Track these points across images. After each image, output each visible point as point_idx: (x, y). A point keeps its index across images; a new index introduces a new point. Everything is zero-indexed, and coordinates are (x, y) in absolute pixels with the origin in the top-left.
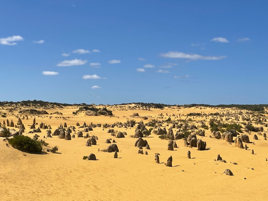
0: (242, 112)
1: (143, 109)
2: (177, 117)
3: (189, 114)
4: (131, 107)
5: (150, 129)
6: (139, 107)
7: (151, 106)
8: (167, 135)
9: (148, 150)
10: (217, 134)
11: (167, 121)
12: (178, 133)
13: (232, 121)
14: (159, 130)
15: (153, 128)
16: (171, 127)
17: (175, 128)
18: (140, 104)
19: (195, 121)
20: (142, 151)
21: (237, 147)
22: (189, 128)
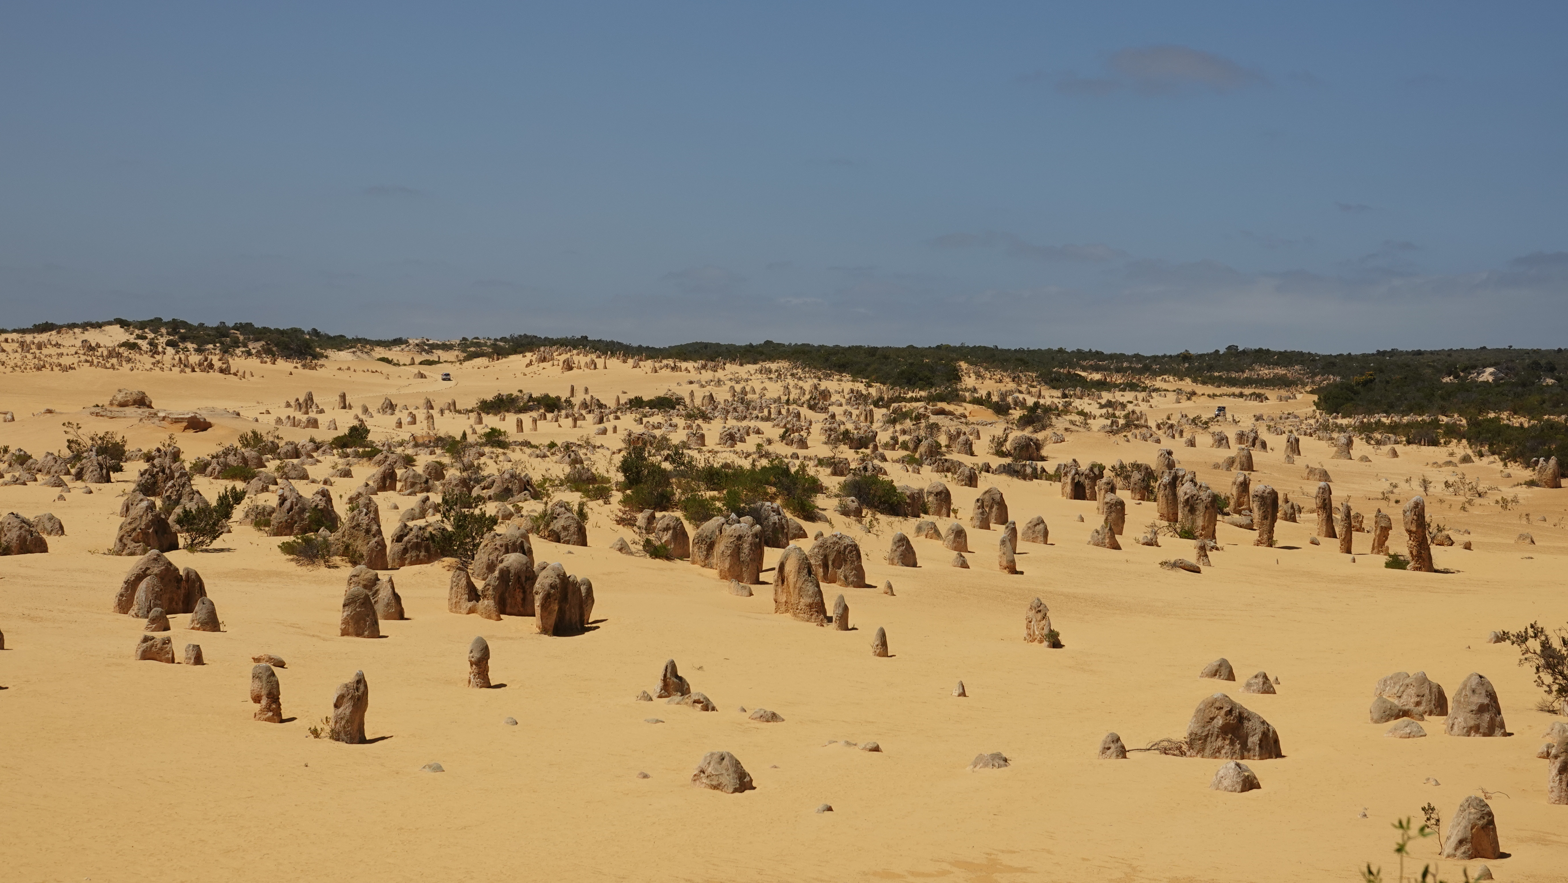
0: (825, 395)
1: (184, 365)
2: (414, 422)
3: (489, 397)
4: (98, 346)
5: (223, 499)
6: (156, 346)
7: (236, 344)
8: (338, 534)
9: (203, 639)
10: (666, 529)
11: (341, 443)
12: (411, 524)
13: (759, 446)
14: (287, 504)
15: (244, 493)
16: (367, 485)
17: (394, 489)
18: (164, 330)
19: (527, 444)
20: (167, 641)
21: (787, 611)
22: (485, 493)
